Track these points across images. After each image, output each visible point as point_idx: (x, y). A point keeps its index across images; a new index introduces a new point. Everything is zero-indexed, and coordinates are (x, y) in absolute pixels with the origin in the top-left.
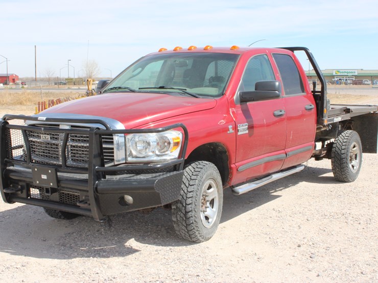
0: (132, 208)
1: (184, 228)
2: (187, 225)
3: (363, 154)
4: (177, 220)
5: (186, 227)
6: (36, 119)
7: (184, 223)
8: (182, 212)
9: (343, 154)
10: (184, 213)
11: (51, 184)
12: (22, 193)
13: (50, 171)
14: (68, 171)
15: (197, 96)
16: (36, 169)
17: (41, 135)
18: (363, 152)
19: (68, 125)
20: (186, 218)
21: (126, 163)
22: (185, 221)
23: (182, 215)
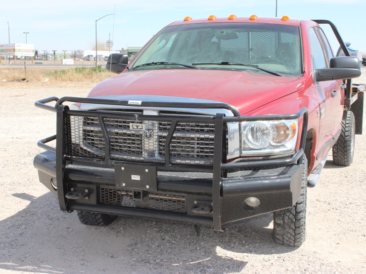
0: (258, 213)
1: (291, 231)
2: (296, 227)
3: (356, 135)
4: (284, 222)
5: (294, 230)
6: (125, 103)
7: (293, 226)
8: (291, 213)
9: (347, 136)
10: (294, 213)
11: (148, 187)
12: (89, 198)
13: (147, 170)
14: (174, 169)
15: (278, 74)
16: (123, 168)
17: (131, 124)
18: (356, 134)
19: (154, 110)
20: (296, 219)
21: (240, 157)
22: (295, 223)
23: (291, 216)
